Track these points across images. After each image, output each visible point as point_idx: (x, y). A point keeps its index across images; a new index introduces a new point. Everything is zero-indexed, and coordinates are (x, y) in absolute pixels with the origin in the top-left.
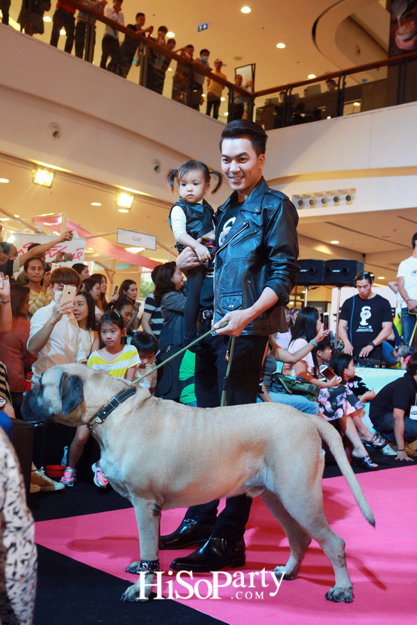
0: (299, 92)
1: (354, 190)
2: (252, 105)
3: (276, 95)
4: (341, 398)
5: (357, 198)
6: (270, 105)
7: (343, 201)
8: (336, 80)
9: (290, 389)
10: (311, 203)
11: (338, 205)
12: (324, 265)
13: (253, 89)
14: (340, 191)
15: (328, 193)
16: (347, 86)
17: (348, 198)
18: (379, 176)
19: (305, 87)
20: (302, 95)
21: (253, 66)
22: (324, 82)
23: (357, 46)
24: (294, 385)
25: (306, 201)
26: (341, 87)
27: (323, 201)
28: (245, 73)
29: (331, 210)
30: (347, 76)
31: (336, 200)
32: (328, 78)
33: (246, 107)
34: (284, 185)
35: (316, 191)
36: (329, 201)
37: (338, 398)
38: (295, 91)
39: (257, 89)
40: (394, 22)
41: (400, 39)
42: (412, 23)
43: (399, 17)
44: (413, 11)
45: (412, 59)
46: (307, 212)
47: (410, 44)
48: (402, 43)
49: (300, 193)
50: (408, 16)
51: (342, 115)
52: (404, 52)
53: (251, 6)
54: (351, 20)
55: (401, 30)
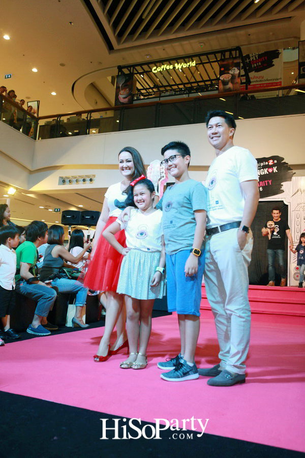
0: (65, 119)
1: (94, 176)
2: (37, 123)
3: (51, 120)
5: (95, 180)
6: (47, 124)
7: (88, 182)
9: (70, 275)
10: (70, 181)
11: (85, 183)
12: (80, 214)
13: (38, 115)
14: (86, 176)
15: (79, 176)
16: (92, 118)
17: (91, 180)
18: (108, 169)
19: (69, 117)
20: (65, 121)
21: (38, 102)
24: (73, 273)
25: (67, 181)
26: (89, 119)
27: (77, 181)
28: (34, 105)
29: (81, 186)
30: (92, 113)
31: (84, 180)
33: (33, 125)
34: (54, 171)
35: (73, 175)
36: (80, 181)
38: (62, 118)
39: (40, 115)
40: (118, 88)
41: (121, 97)
42: (128, 89)
43: (120, 86)
44: (128, 83)
45: (127, 108)
46: (67, 187)
47: (126, 100)
48: (122, 99)
49: (64, 176)
50: (125, 86)
51: (89, 134)
52: (123, 104)
53: (38, 69)
54: (93, 86)
55: (122, 92)
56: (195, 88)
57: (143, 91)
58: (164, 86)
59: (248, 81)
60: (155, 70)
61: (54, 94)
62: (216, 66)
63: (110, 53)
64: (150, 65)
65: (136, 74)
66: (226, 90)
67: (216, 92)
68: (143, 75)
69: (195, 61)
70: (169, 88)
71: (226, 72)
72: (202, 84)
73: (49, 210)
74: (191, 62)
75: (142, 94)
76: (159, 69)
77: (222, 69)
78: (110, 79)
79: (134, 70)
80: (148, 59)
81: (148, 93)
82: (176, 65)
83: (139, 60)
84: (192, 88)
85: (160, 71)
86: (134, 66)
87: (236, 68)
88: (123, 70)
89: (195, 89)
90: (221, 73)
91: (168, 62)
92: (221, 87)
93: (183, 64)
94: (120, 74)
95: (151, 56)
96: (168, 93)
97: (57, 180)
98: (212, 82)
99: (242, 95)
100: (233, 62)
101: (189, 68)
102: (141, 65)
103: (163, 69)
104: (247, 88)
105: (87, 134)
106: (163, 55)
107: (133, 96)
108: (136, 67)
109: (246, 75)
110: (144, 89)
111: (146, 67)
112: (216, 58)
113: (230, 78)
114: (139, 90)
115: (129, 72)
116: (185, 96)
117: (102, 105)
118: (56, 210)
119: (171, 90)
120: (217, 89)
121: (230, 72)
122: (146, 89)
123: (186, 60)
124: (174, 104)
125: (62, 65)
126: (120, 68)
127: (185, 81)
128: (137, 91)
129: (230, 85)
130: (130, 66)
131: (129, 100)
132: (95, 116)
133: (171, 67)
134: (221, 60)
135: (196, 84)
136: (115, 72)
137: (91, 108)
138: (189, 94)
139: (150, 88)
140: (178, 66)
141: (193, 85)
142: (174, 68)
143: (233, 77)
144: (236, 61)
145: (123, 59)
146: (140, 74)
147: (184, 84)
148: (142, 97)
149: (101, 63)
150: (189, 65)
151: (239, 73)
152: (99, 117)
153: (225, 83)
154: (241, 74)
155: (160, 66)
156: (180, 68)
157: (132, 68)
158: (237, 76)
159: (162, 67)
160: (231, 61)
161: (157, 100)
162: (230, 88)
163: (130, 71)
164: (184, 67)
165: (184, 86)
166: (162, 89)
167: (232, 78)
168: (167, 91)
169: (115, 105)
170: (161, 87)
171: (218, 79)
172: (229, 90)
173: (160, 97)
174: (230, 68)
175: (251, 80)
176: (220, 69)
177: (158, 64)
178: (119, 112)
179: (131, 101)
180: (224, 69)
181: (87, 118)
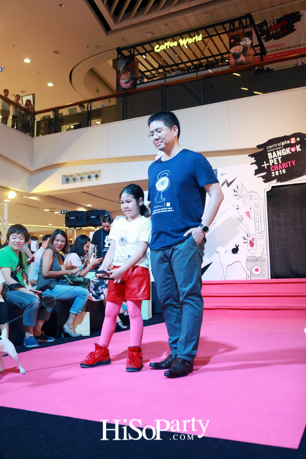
0: (63, 112)
1: (100, 171)
3: (49, 113)
4: (102, 288)
5: (101, 175)
6: (44, 119)
7: (93, 178)
8: (86, 105)
10: (74, 180)
11: (91, 181)
12: (85, 214)
14: (91, 172)
15: (84, 173)
16: (92, 109)
17: (97, 176)
18: (114, 162)
21: (34, 95)
22: (78, 106)
23: (97, 88)
24: (74, 278)
25: (71, 179)
26: (89, 109)
27: (82, 178)
29: (87, 183)
30: (93, 103)
31: (89, 177)
32: (81, 104)
34: (56, 169)
35: (77, 172)
36: (85, 178)
37: (100, 288)
38: (60, 111)
39: (37, 109)
40: (118, 73)
41: (122, 82)
42: (129, 73)
43: (121, 70)
44: (129, 66)
45: (130, 94)
46: (71, 185)
47: (129, 85)
48: (124, 84)
49: (67, 174)
50: (126, 69)
51: (90, 126)
52: (125, 89)
53: (30, 59)
54: (92, 72)
55: (123, 76)
56: (204, 64)
57: (147, 74)
58: (170, 66)
59: (263, 51)
60: (158, 49)
61: (50, 85)
62: (225, 37)
63: (107, 35)
64: (152, 44)
65: (137, 55)
66: (237, 64)
67: (227, 67)
68: (146, 56)
69: (201, 35)
70: (174, 68)
71: (237, 43)
72: (212, 59)
73: (56, 213)
74: (197, 36)
75: (147, 77)
76: (163, 47)
77: (232, 41)
78: (111, 62)
79: (135, 50)
80: (149, 36)
81: (153, 74)
82: (180, 41)
83: (141, 39)
84: (200, 65)
85: (164, 50)
86: (134, 47)
87: (248, 38)
88: (122, 51)
89: (204, 66)
90: (232, 45)
91: (171, 39)
92: (232, 61)
93: (188, 38)
94: (119, 56)
95: (152, 33)
96: (174, 74)
97: (60, 179)
98: (222, 57)
99: (257, 68)
100: (243, 32)
101: (195, 42)
102: (142, 44)
103: (167, 47)
104: (262, 60)
105: (88, 126)
106: (166, 32)
107: (136, 79)
108: (137, 48)
109: (261, 44)
110: (148, 71)
111: (147, 47)
112: (225, 29)
113: (241, 50)
114: (143, 73)
115: (129, 54)
116: (194, 75)
117: (104, 92)
118: (63, 212)
119: (178, 69)
120: (228, 63)
121: (242, 43)
122: (150, 71)
123: (192, 34)
124: (182, 84)
125: (56, 52)
126: (119, 50)
127: (193, 58)
128: (140, 74)
129: (242, 58)
130: (130, 47)
131: (132, 85)
132: (96, 105)
133: (175, 44)
134: (231, 30)
135: (205, 61)
136: (115, 55)
137: (91, 97)
138: (197, 72)
139: (155, 69)
140: (183, 42)
141: (202, 61)
142: (179, 44)
143: (245, 48)
144: (246, 30)
145: (123, 40)
146: (142, 54)
147: (192, 61)
148: (146, 80)
149: (98, 46)
150: (195, 40)
151: (252, 43)
152: (101, 107)
153: (236, 56)
154: (254, 44)
155: (163, 44)
156: (185, 44)
157: (132, 49)
158: (249, 47)
159: (166, 44)
160: (241, 31)
161: (162, 81)
162: (242, 61)
163: (130, 52)
164: (190, 42)
165: (192, 64)
166: (167, 69)
167: (243, 50)
168: (173, 70)
169: (117, 92)
170: (166, 67)
171: (229, 52)
172: (242, 63)
173: (166, 78)
174: (241, 39)
175: (267, 50)
176: (230, 41)
177: (160, 42)
178: (121, 99)
179: (134, 85)
180: (235, 41)
181: (87, 108)
